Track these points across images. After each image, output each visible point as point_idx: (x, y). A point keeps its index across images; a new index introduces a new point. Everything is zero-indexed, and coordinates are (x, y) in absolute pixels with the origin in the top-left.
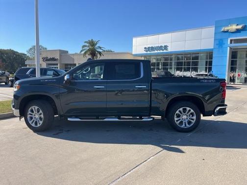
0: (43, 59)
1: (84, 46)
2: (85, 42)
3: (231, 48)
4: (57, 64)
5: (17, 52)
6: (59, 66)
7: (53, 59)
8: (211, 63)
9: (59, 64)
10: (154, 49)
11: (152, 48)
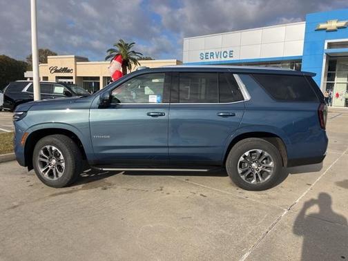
0: (51, 69)
2: (115, 45)
4: (71, 78)
7: (65, 70)
9: (74, 78)
10: (215, 56)
11: (212, 54)
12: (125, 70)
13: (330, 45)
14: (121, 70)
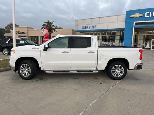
0: (17, 32)
1: (44, 25)
2: (45, 23)
3: (135, 28)
7: (23, 33)
8: (123, 37)
9: (27, 36)
10: (89, 28)
11: (87, 27)
12: (50, 33)
13: (136, 24)
14: (48, 33)
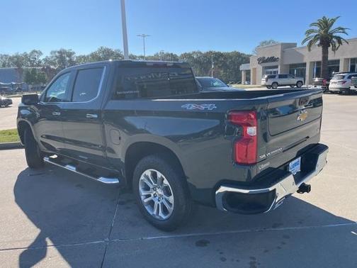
0: (259, 60)
4: (277, 67)
5: (244, 54)
6: (279, 69)
7: (273, 59)
9: (279, 66)
